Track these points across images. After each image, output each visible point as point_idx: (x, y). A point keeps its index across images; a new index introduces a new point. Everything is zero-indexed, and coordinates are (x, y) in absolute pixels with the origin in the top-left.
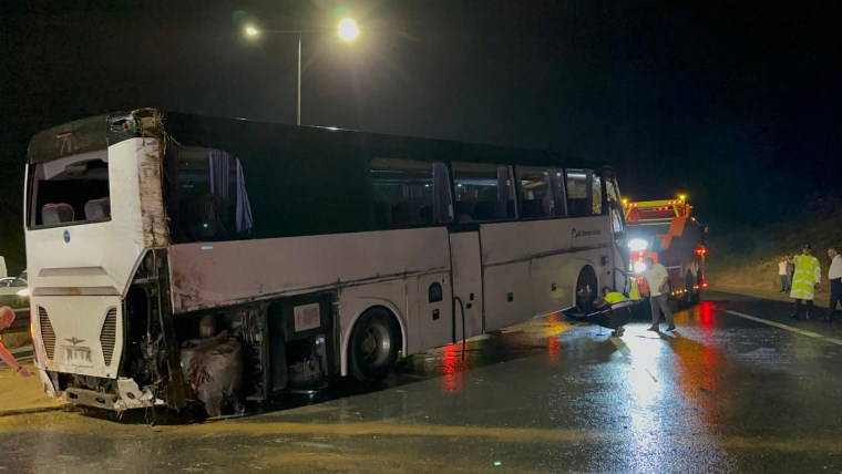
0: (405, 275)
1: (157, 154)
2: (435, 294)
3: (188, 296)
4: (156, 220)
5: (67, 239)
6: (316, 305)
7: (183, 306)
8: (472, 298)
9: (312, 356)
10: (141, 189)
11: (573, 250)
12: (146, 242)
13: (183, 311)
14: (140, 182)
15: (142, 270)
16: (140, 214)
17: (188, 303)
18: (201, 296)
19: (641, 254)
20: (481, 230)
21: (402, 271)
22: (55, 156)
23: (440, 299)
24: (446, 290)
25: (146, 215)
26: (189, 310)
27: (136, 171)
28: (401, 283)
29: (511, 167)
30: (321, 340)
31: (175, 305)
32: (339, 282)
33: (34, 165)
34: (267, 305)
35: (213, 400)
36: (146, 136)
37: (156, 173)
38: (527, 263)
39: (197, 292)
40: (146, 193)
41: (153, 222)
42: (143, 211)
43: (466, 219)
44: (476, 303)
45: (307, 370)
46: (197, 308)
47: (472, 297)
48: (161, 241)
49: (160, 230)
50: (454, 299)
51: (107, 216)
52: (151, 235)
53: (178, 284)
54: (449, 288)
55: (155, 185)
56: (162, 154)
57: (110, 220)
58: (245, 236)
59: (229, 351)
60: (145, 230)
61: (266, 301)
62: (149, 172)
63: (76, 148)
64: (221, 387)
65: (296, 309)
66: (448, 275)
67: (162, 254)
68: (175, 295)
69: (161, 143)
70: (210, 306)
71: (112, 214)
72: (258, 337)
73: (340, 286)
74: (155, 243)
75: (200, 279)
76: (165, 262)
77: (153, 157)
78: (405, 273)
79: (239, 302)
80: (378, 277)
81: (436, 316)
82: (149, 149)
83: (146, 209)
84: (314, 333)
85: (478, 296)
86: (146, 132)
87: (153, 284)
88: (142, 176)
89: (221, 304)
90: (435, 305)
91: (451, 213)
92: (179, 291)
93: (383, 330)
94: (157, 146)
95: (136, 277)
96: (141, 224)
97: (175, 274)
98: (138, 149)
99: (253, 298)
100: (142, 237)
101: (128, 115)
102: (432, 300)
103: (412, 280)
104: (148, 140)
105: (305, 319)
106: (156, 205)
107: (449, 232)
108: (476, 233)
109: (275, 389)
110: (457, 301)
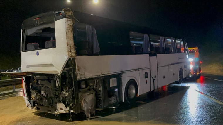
0: (138, 69)
1: (71, 25)
2: (146, 75)
3: (82, 74)
4: (72, 47)
5: (38, 54)
6: (116, 78)
7: (80, 78)
8: (155, 77)
9: (114, 95)
10: (67, 36)
11: (178, 63)
12: (69, 55)
13: (80, 79)
14: (66, 34)
15: (67, 65)
16: (67, 45)
17: (81, 77)
18: (85, 74)
19: (191, 62)
20: (157, 56)
22: (33, 26)
23: (147, 77)
24: (149, 74)
25: (69, 45)
26: (82, 79)
27: (65, 30)
28: (138, 72)
29: (163, 37)
30: (116, 90)
31: (78, 77)
32: (122, 71)
33: (25, 30)
34: (103, 78)
35: (88, 110)
36: (68, 18)
37: (71, 31)
38: (168, 66)
39: (84, 73)
40: (69, 38)
41: (71, 48)
42: (68, 44)
43: (153, 52)
44: (156, 79)
45: (113, 100)
46: (84, 78)
48: (74, 55)
49: (73, 51)
51: (54, 45)
52: (70, 52)
53: (79, 70)
55: (71, 36)
56: (73, 25)
57: (56, 47)
58: (97, 55)
59: (93, 94)
60: (69, 51)
61: (103, 76)
62: (69, 31)
63: (41, 23)
64: (90, 106)
65: (110, 79)
66: (149, 70)
67: (74, 59)
68: (78, 73)
69: (73, 21)
70: (88, 78)
71: (56, 45)
72: (100, 89)
73: (123, 72)
74: (71, 55)
75: (85, 69)
76: (74, 62)
77: (70, 25)
78: (139, 69)
79: (96, 77)
80: (132, 70)
81: (146, 83)
82: (69, 22)
83: (69, 44)
84: (115, 87)
86: (68, 17)
87: (71, 70)
88: (67, 32)
89: (91, 77)
90: (146, 79)
91: (149, 50)
92: (79, 73)
93: (133, 87)
94: (71, 22)
95: (65, 67)
96: (67, 48)
97: (78, 66)
98: (66, 23)
99: (99, 75)
100: (67, 53)
101: (62, 10)
102: (145, 77)
103: (141, 71)
104: (69, 20)
105: (113, 83)
106: (72, 42)
107: (150, 56)
108: (156, 57)
109: (105, 106)
110: (151, 78)
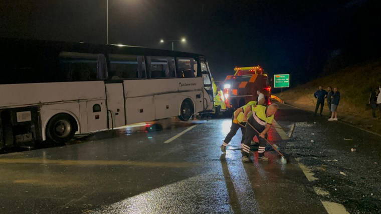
2: (96, 108)
6: (29, 112)
9: (28, 132)
11: (179, 92)
20: (124, 82)
21: (77, 99)
23: (100, 111)
24: (103, 107)
28: (76, 104)
29: (144, 57)
30: (33, 126)
38: (151, 97)
43: (116, 78)
44: (121, 113)
45: (25, 138)
47: (118, 110)
50: (108, 111)
54: (105, 106)
65: (17, 113)
66: (104, 101)
73: (41, 104)
78: (79, 100)
80: (63, 101)
81: (97, 117)
85: (122, 110)
90: (97, 113)
91: (107, 75)
102: (94, 111)
103: (83, 103)
105: (23, 117)
107: (105, 83)
108: (122, 84)
109: (6, 144)
110: (109, 112)
